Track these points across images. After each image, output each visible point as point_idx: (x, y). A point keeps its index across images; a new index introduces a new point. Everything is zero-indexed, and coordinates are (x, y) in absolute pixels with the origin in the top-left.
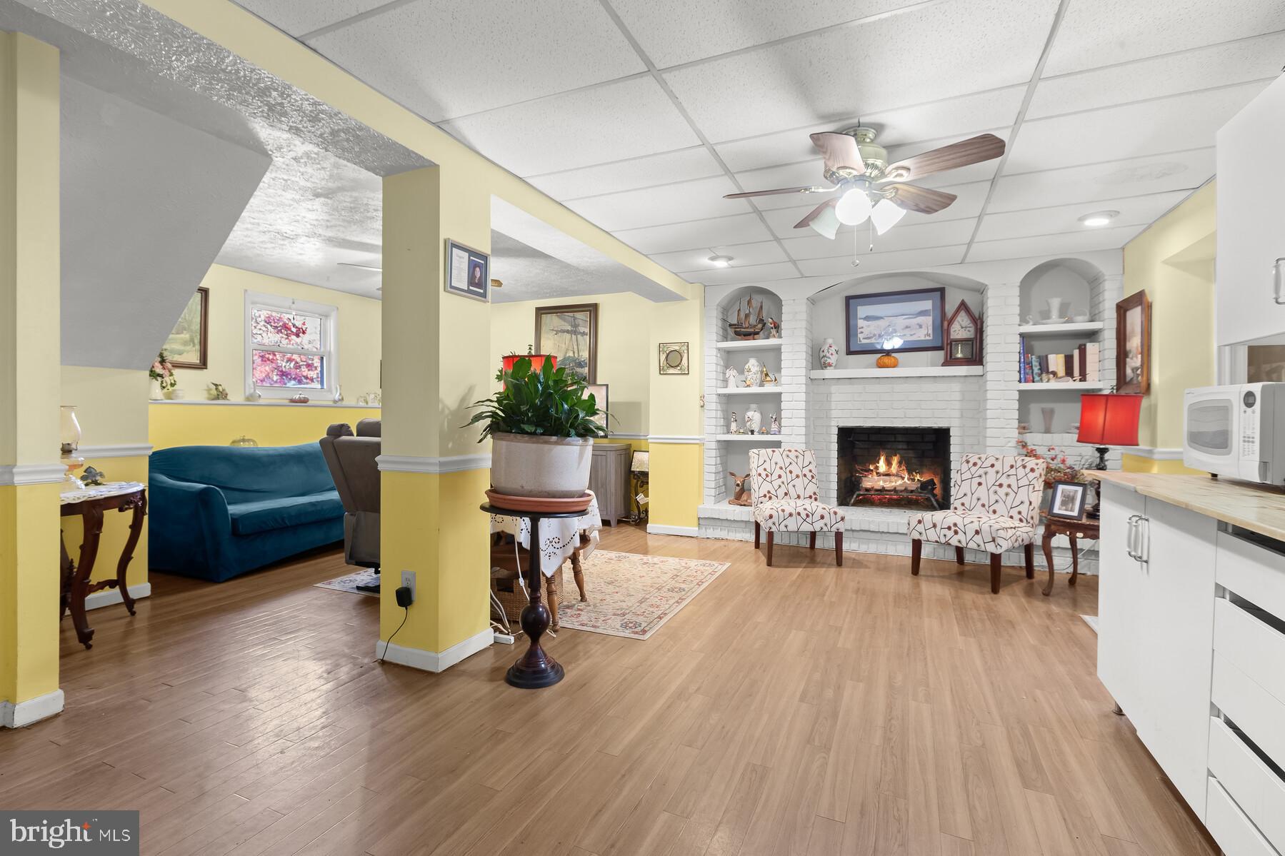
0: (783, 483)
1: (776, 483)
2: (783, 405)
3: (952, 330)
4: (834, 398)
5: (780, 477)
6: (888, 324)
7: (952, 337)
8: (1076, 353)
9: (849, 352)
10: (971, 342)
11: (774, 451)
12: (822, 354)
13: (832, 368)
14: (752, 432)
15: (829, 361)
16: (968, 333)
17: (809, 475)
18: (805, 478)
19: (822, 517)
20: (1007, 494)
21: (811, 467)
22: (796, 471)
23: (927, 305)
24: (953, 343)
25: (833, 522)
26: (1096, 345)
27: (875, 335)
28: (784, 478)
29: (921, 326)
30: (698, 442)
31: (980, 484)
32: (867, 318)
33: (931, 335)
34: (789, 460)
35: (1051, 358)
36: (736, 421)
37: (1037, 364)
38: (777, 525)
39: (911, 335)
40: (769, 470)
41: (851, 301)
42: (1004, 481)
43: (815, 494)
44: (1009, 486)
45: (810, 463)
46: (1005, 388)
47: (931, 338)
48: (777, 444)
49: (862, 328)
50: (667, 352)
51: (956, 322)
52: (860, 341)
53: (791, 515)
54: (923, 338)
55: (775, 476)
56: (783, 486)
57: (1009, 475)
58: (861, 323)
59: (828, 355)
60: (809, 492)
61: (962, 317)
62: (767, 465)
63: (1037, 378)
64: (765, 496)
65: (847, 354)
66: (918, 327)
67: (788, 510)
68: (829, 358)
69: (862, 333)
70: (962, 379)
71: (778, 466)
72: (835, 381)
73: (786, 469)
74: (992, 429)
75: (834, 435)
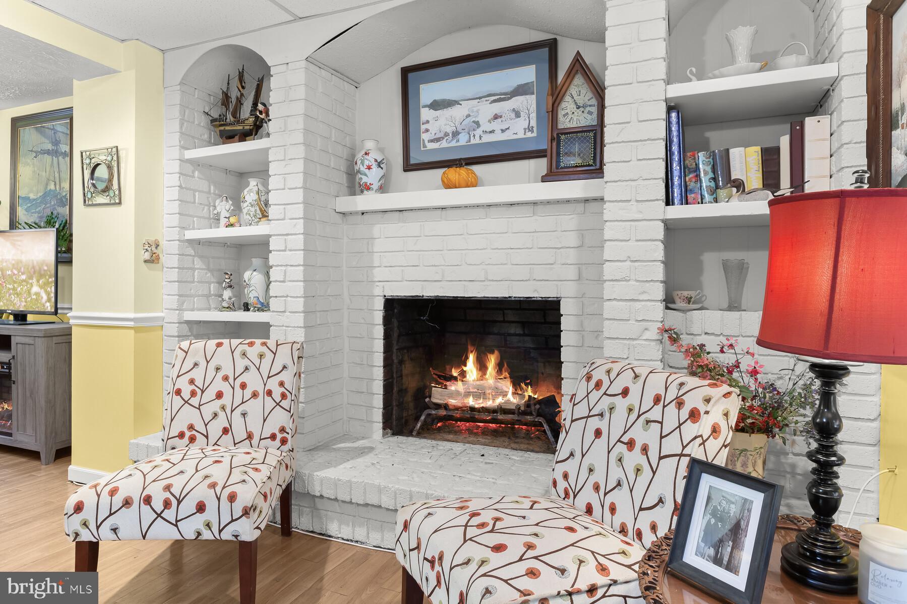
0: (223, 408)
1: (208, 411)
3: (561, 113)
4: (378, 246)
5: (219, 395)
6: (467, 113)
7: (560, 126)
8: (785, 143)
9: (409, 167)
10: (592, 134)
11: (219, 345)
12: (356, 168)
13: (370, 192)
15: (365, 179)
16: (589, 117)
17: (277, 392)
18: (268, 399)
19: (201, 508)
21: (286, 377)
22: (254, 382)
23: (527, 74)
24: (563, 137)
26: (825, 120)
27: (446, 134)
28: (226, 400)
29: (518, 115)
32: (436, 105)
33: (535, 129)
34: (246, 362)
35: (736, 154)
36: (230, 286)
37: (709, 169)
38: (93, 527)
39: (503, 131)
40: (199, 383)
41: (411, 76)
43: (283, 430)
45: (285, 367)
46: (640, 216)
47: (534, 134)
49: (428, 122)
50: (92, 166)
51: (567, 98)
52: (425, 146)
53: (127, 503)
54: (521, 135)
55: (210, 394)
56: (222, 414)
58: (426, 114)
59: (363, 169)
60: (272, 427)
61: (577, 86)
62: (197, 375)
63: (707, 197)
64: (181, 435)
65: (405, 171)
66: (513, 115)
68: (366, 175)
69: (427, 130)
70: (580, 207)
71: (220, 375)
72: (380, 215)
73: (235, 379)
74: (615, 302)
75: (378, 312)
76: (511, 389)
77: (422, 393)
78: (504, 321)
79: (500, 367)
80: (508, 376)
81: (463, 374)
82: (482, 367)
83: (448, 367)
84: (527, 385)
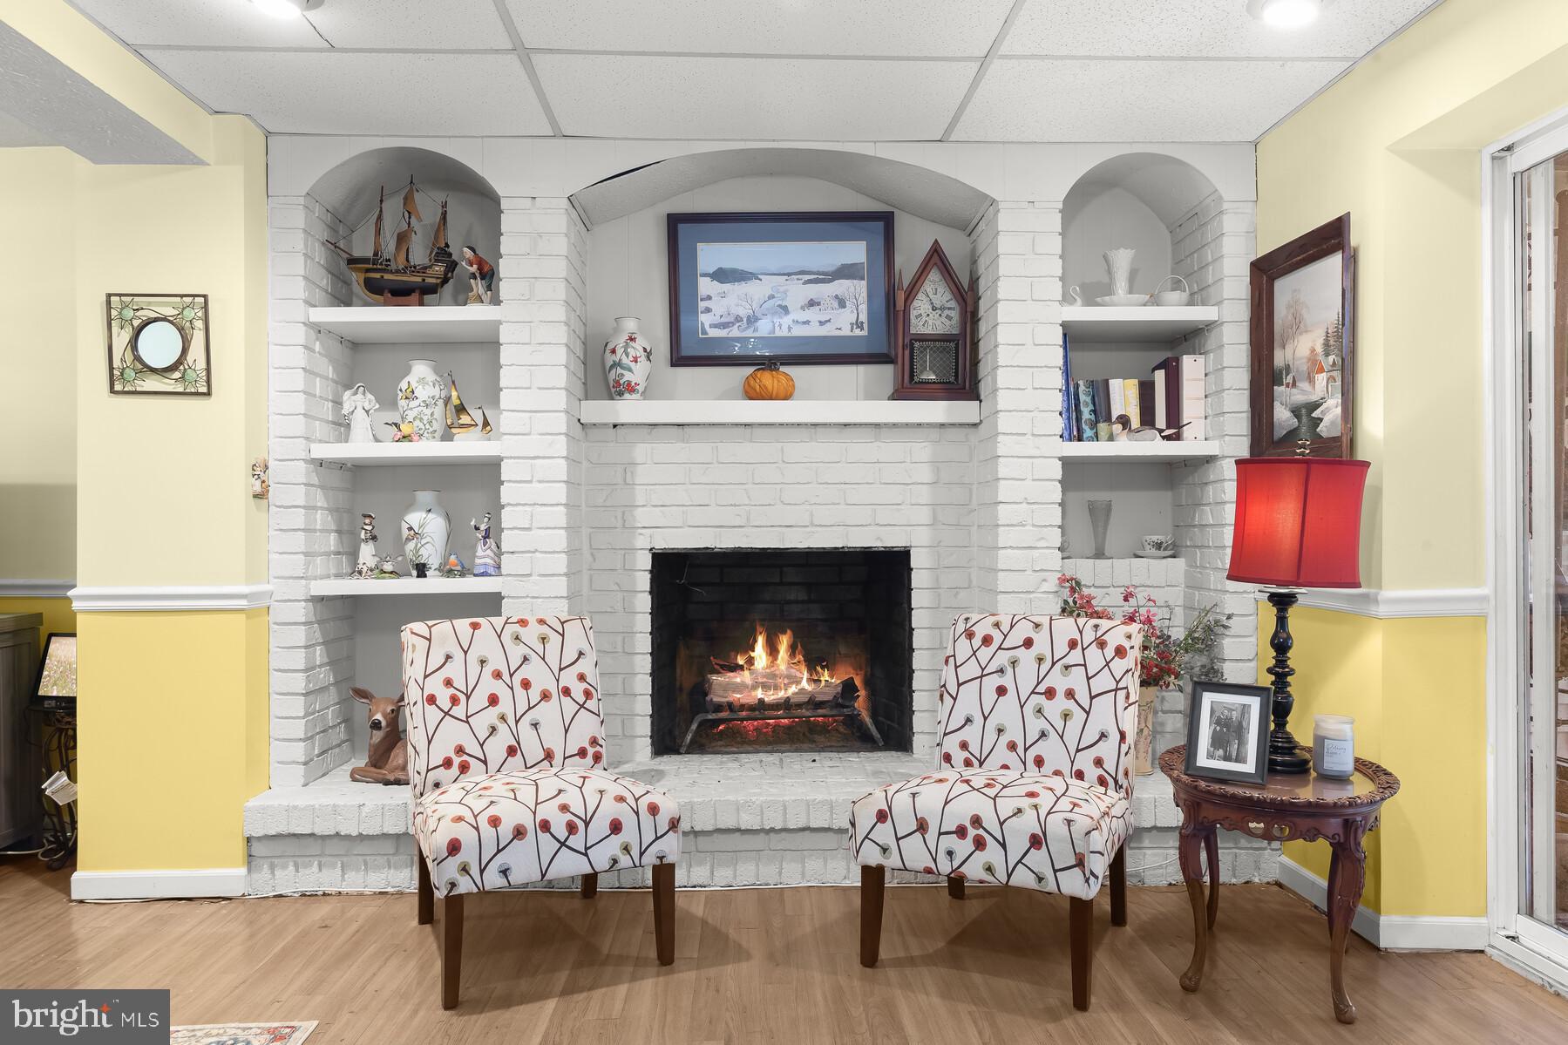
0: (503, 718)
1: (481, 723)
2: (506, 494)
3: (913, 313)
4: (642, 475)
5: (493, 700)
6: (770, 292)
7: (913, 331)
8: (1160, 377)
9: (680, 359)
10: (952, 345)
11: (475, 626)
12: (610, 359)
13: (634, 396)
14: (422, 570)
15: (628, 376)
16: (948, 323)
17: (578, 690)
18: (566, 700)
19: (616, 827)
20: (1066, 716)
21: (585, 666)
22: (541, 678)
23: (855, 251)
24: (917, 344)
25: (648, 837)
26: (1201, 359)
27: (738, 319)
28: (505, 706)
29: (842, 304)
30: (243, 603)
31: (1001, 691)
32: (722, 276)
33: (865, 326)
34: (522, 650)
35: (1115, 385)
36: (374, 538)
37: (1089, 399)
38: (475, 871)
39: (822, 323)
40: (459, 683)
41: (682, 227)
42: (1057, 680)
43: (594, 742)
44: (1070, 694)
45: (581, 654)
46: (1037, 453)
47: (865, 333)
48: (490, 604)
49: (709, 298)
50: (136, 323)
51: (920, 296)
52: (704, 332)
53: (519, 833)
54: (846, 332)
55: (479, 699)
56: (502, 727)
57: (1067, 667)
58: (705, 286)
59: (625, 360)
60: (579, 739)
61: (934, 282)
62: (454, 670)
63: (1088, 432)
64: (448, 763)
65: (673, 365)
66: (836, 304)
67: (513, 814)
68: (630, 370)
69: (708, 310)
70: (935, 434)
71: (488, 670)
72: (646, 430)
73: (511, 676)
74: (1009, 550)
75: (643, 573)
76: (806, 675)
77: (701, 690)
78: (781, 584)
79: (793, 649)
80: (802, 659)
81: (750, 661)
82: (772, 650)
83: (732, 654)
84: (823, 668)
